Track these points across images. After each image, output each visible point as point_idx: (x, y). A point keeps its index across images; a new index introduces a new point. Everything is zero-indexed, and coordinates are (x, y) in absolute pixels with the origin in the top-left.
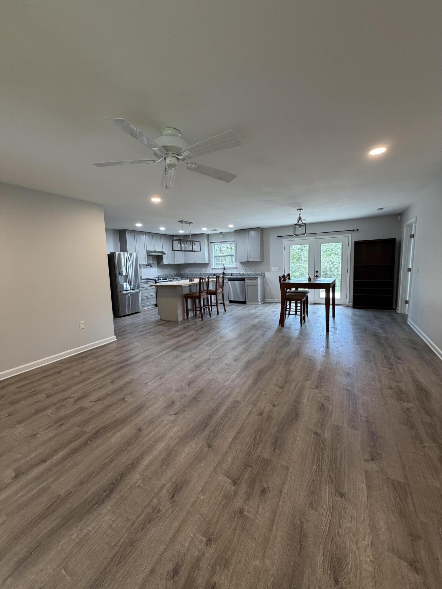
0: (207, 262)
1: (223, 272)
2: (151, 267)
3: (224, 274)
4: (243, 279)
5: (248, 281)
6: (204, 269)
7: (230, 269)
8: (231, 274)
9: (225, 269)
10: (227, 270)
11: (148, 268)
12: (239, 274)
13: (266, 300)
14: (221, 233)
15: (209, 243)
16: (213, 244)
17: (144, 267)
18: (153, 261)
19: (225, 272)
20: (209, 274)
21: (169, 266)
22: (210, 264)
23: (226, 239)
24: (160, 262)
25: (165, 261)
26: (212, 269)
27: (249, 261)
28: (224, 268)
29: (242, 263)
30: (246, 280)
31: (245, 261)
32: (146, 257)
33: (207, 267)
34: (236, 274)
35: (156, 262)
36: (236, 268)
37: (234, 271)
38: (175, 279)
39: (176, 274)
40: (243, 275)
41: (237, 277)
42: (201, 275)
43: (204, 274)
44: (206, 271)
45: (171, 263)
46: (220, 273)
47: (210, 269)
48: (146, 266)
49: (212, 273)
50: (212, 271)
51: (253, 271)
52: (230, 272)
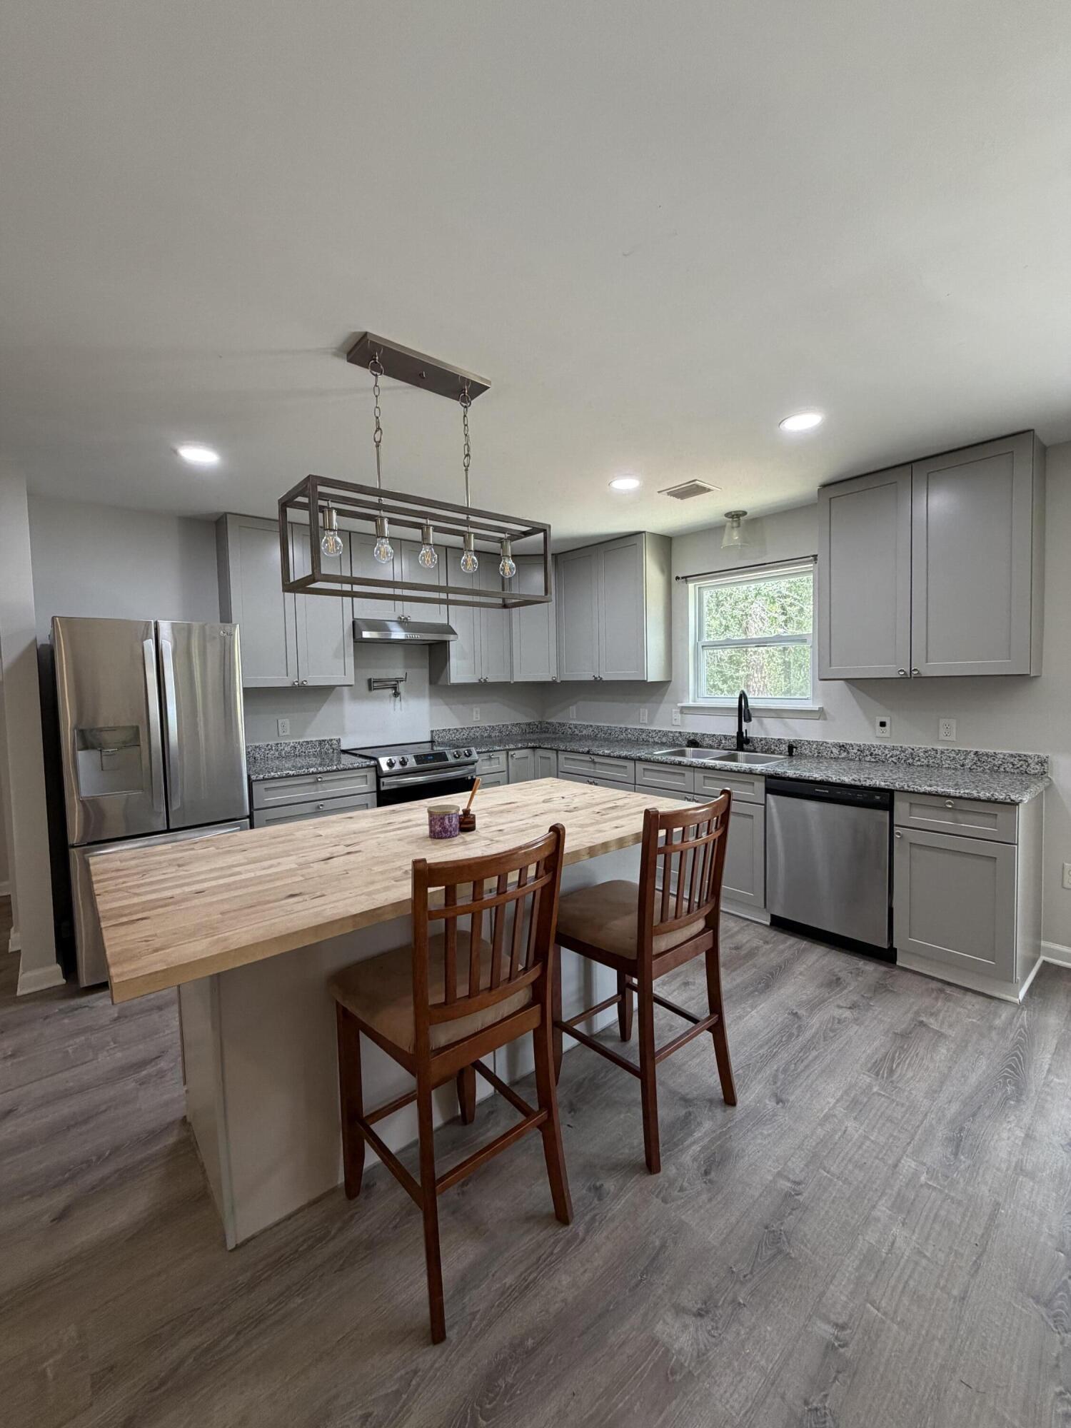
0: (654, 673)
1: (740, 733)
2: (396, 694)
3: (748, 741)
4: (882, 799)
5: (921, 817)
6: (644, 712)
7: (778, 714)
8: (784, 748)
9: (749, 719)
10: (766, 721)
12: (842, 747)
13: (1050, 953)
14: (736, 516)
15: (674, 581)
16: (691, 586)
17: (356, 697)
18: (406, 667)
19: (752, 729)
20: (666, 734)
21: (481, 690)
22: (672, 686)
23: (762, 552)
24: (438, 678)
25: (459, 670)
26: (684, 710)
27: (927, 671)
28: (744, 713)
29: (854, 683)
30: (900, 806)
31: (891, 671)
32: (351, 650)
33: (661, 702)
34: (820, 752)
35: (426, 672)
36: (820, 714)
37: (807, 732)
38: (495, 755)
39: (529, 724)
40: (868, 758)
41: (834, 779)
42: (629, 736)
43: (642, 731)
44: (651, 722)
45: (492, 679)
46: (725, 737)
47: (674, 710)
48: (370, 689)
49: (680, 733)
50: (682, 721)
51: (942, 736)
52: (779, 739)
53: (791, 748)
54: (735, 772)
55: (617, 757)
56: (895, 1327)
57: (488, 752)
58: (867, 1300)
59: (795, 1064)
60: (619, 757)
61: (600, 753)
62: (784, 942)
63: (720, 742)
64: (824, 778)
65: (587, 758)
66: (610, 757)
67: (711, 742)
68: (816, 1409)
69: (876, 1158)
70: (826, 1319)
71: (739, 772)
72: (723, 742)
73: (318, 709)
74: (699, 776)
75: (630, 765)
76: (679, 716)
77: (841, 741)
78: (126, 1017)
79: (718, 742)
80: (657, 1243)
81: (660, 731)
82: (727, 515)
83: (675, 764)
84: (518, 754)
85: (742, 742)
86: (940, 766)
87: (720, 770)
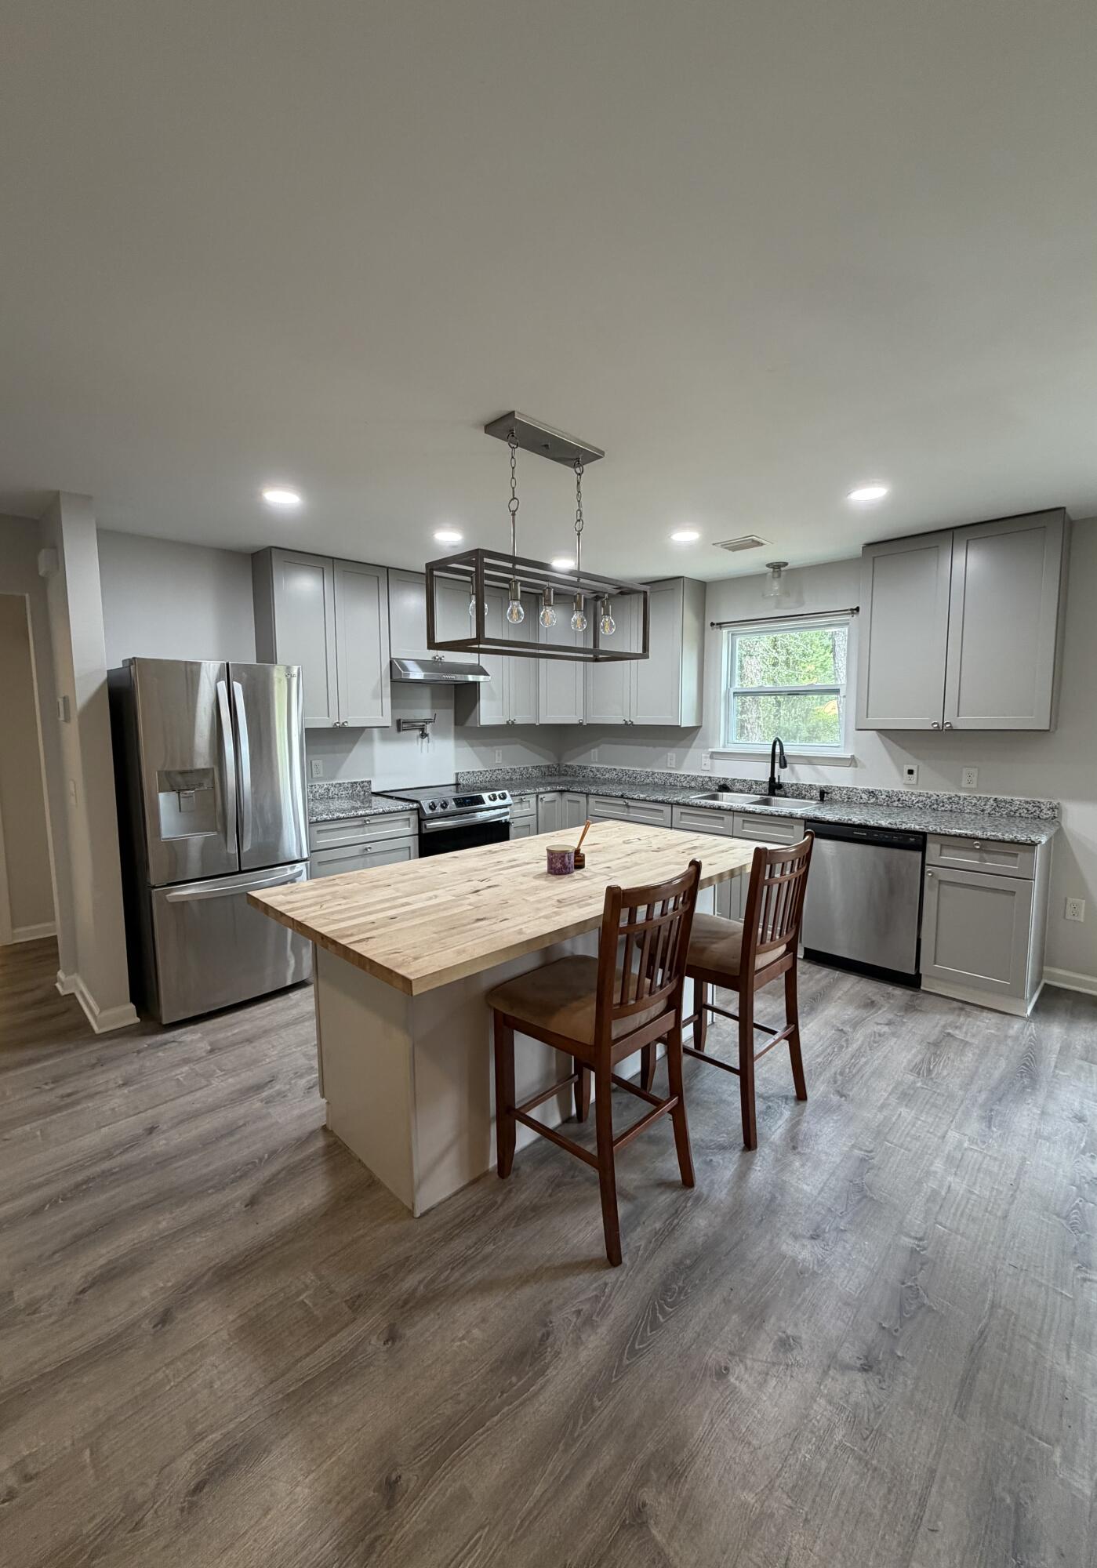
0: (687, 720)
1: (772, 779)
2: (424, 735)
3: (780, 786)
4: (915, 841)
5: (950, 857)
6: (672, 755)
7: (810, 761)
8: (816, 793)
9: (784, 765)
10: (797, 767)
11: (409, 739)
12: (872, 793)
13: (1052, 976)
14: (777, 567)
15: (707, 627)
16: (725, 631)
17: (385, 738)
18: (433, 707)
19: (784, 776)
20: (695, 779)
21: (508, 732)
22: (701, 729)
23: (801, 603)
24: (467, 717)
25: (488, 713)
26: (713, 755)
27: (959, 724)
28: (778, 758)
29: (888, 734)
30: (932, 848)
31: (925, 722)
32: (388, 690)
33: (690, 747)
34: (850, 798)
35: (451, 712)
36: (852, 761)
37: (837, 778)
38: (527, 798)
39: (548, 767)
40: (895, 804)
41: (872, 823)
42: (656, 780)
43: (671, 775)
44: (679, 765)
45: (520, 720)
46: (756, 782)
47: (703, 755)
48: (399, 730)
49: (710, 777)
50: (712, 766)
51: (964, 784)
52: (810, 785)
53: (822, 793)
54: (775, 816)
55: (653, 801)
56: (959, 1237)
57: (520, 795)
58: (937, 1223)
59: (850, 1068)
60: (656, 802)
61: (635, 797)
62: (819, 972)
63: (751, 788)
64: (862, 822)
65: (621, 802)
66: (646, 800)
67: (741, 787)
68: (911, 1287)
69: (928, 1132)
70: (908, 1235)
71: (779, 816)
72: (754, 787)
73: (350, 751)
74: (739, 820)
75: (667, 809)
76: (708, 761)
77: (871, 788)
78: (220, 1049)
79: (748, 787)
80: (768, 1196)
81: (689, 776)
82: (768, 565)
83: (714, 808)
84: (548, 797)
85: (774, 787)
86: (962, 812)
87: (760, 814)
